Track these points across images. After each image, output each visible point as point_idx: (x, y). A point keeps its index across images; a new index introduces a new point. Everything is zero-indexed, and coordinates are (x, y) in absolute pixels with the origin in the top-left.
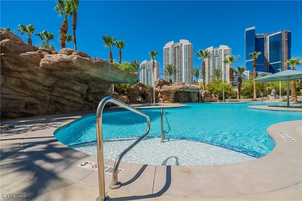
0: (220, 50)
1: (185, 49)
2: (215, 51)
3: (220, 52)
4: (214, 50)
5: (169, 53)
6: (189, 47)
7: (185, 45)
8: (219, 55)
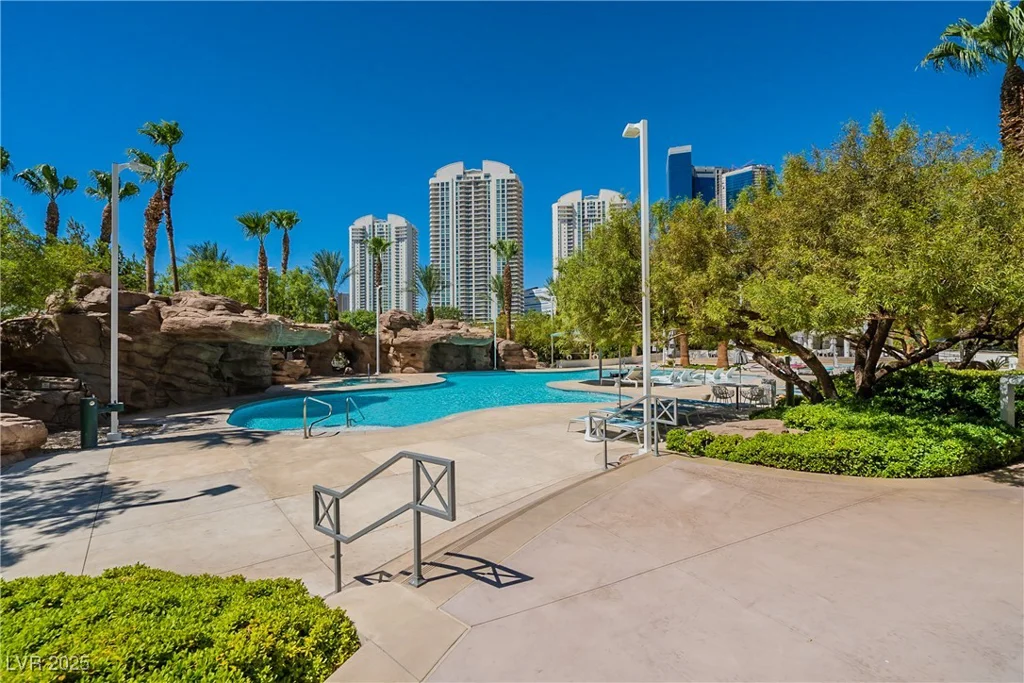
0: (601, 205)
1: (498, 192)
2: (586, 205)
3: (601, 209)
4: (586, 201)
5: (448, 198)
6: (512, 186)
7: (498, 180)
8: (597, 217)
